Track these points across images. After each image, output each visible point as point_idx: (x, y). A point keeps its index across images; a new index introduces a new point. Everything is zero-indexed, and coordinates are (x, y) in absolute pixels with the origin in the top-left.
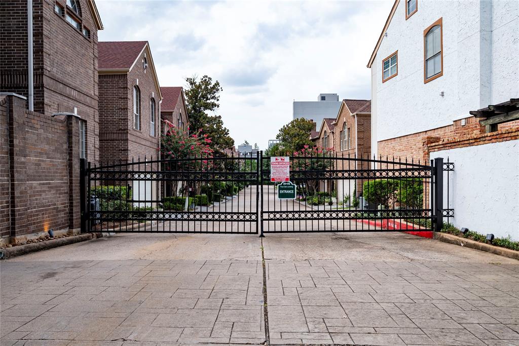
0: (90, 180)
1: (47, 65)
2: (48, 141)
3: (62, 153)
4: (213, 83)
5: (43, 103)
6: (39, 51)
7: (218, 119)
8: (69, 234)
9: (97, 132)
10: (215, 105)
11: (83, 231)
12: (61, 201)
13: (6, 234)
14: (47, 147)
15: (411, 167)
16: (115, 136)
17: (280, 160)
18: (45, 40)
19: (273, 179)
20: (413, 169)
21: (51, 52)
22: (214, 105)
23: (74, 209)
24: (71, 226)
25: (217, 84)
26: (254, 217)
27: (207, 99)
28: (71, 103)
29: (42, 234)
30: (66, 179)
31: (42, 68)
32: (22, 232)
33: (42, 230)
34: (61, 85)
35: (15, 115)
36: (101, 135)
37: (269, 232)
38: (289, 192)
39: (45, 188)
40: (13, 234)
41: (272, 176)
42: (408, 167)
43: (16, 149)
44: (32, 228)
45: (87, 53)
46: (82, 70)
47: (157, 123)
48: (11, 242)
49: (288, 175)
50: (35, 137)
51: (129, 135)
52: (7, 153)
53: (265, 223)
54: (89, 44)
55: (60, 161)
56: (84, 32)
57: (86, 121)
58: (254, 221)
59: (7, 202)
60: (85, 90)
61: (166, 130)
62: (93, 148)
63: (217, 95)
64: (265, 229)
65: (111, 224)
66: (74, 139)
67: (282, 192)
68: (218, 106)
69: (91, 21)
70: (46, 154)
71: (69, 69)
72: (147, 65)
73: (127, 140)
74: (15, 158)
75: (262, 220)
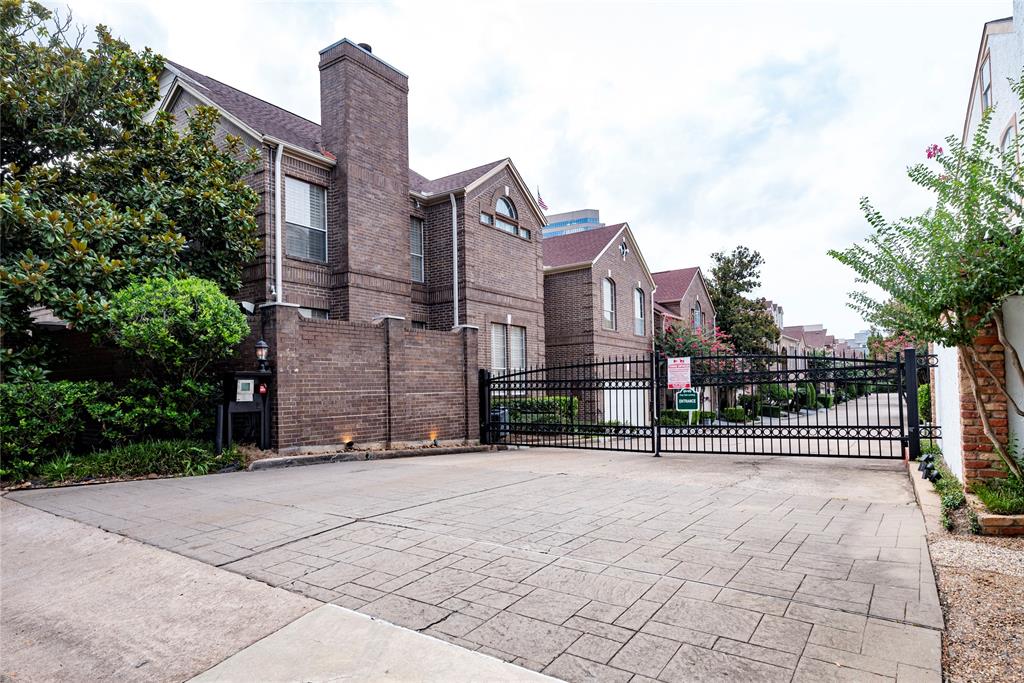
0: (490, 390)
1: (470, 277)
2: (436, 355)
3: (455, 365)
4: (751, 253)
5: (465, 315)
6: (462, 265)
7: (762, 304)
8: (465, 444)
9: (542, 336)
10: (755, 284)
11: (483, 442)
12: (454, 412)
13: (382, 439)
14: (435, 361)
15: (862, 364)
16: (580, 340)
17: (679, 362)
18: (467, 253)
19: (671, 386)
20: (865, 367)
21: (476, 263)
22: (750, 284)
23: (470, 420)
24: (467, 437)
25: (757, 255)
26: (648, 432)
27: (744, 277)
28: (503, 311)
29: (428, 443)
30: (461, 390)
31: (465, 281)
32: (398, 439)
33: (429, 438)
34: (490, 295)
35: (392, 334)
36: (547, 339)
37: (667, 451)
38: (691, 401)
39: (432, 399)
40: (390, 440)
41: (669, 382)
42: (858, 364)
43: (393, 364)
44: (415, 435)
45: (525, 255)
46: (518, 274)
47: (648, 318)
48: (388, 447)
49: (689, 381)
50: (420, 352)
51: (595, 337)
52: (384, 369)
53: (663, 439)
54: (530, 245)
55: (452, 373)
56: (523, 234)
57: (525, 328)
58: (648, 437)
59: (384, 412)
60: (523, 294)
61: (665, 327)
62: (536, 356)
63: (756, 270)
64: (663, 448)
65: (530, 437)
66: (469, 350)
67: (681, 401)
68: (759, 285)
69: (533, 220)
70: (433, 367)
71: (501, 276)
72: (628, 250)
73: (593, 342)
74: (391, 372)
75: (659, 436)
